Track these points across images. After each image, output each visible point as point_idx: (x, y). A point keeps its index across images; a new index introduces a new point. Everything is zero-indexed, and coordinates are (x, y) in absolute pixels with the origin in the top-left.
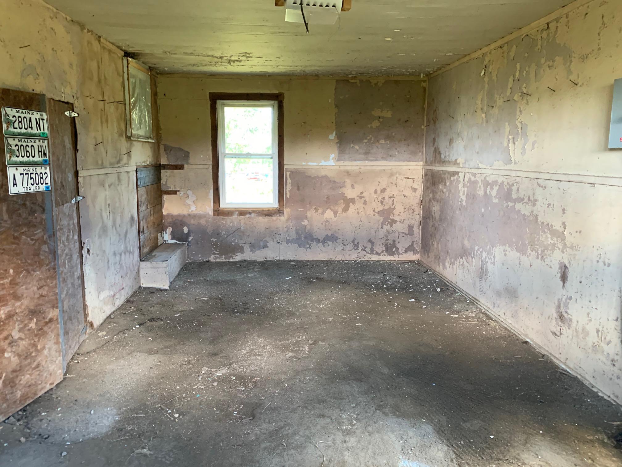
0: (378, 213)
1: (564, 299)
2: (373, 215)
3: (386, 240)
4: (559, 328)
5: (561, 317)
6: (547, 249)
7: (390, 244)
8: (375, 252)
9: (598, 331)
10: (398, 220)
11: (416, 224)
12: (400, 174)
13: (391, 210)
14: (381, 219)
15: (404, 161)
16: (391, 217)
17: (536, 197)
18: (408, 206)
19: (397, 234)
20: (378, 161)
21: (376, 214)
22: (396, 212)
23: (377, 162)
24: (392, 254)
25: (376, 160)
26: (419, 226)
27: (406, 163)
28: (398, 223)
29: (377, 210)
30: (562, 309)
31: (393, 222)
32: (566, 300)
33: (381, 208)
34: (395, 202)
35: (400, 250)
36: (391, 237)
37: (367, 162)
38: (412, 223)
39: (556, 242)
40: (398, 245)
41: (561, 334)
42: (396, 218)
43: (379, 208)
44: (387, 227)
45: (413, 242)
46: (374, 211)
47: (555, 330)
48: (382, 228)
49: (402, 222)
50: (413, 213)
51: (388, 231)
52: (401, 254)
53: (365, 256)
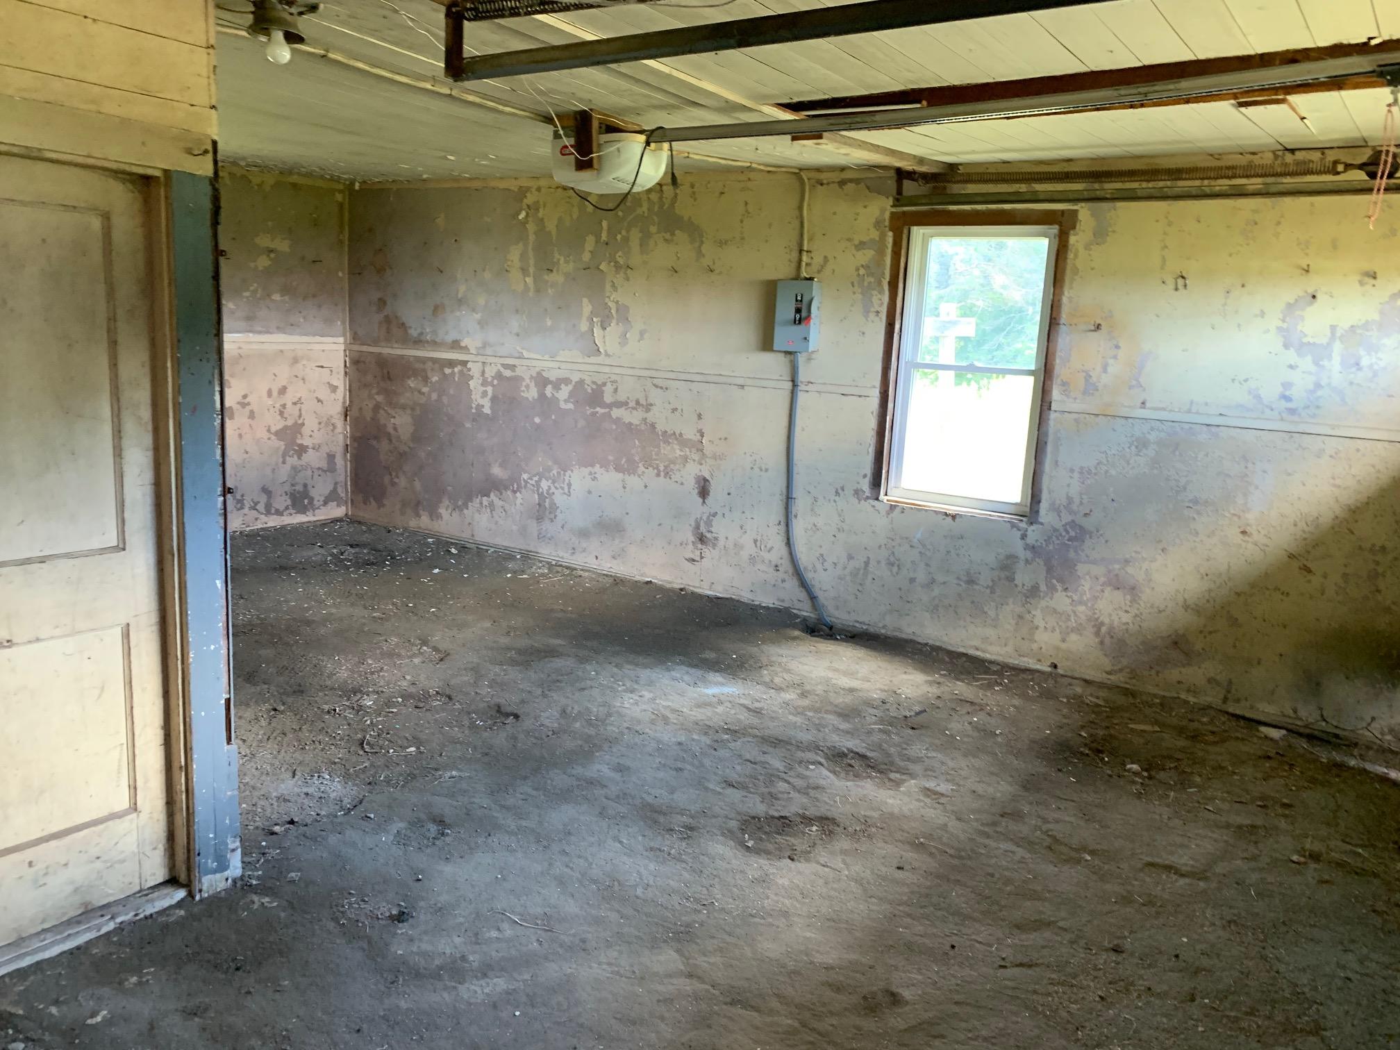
0: (277, 434)
1: (705, 518)
2: (266, 438)
3: (293, 485)
4: (698, 553)
5: (702, 539)
6: (674, 463)
7: (299, 492)
8: (273, 511)
9: (755, 541)
10: (311, 446)
11: (339, 450)
12: (309, 360)
13: (297, 428)
14: (282, 445)
15: (314, 335)
16: (299, 441)
17: (651, 401)
18: (325, 419)
19: (309, 473)
20: (271, 333)
21: (273, 437)
22: (306, 431)
23: (269, 335)
24: (303, 510)
25: (268, 332)
26: (345, 455)
27: (318, 339)
28: (310, 450)
29: (273, 429)
30: (703, 529)
31: (302, 449)
32: (708, 518)
33: (280, 426)
34: (303, 412)
35: (315, 502)
36: (300, 479)
37: (251, 335)
38: (334, 449)
39: (688, 453)
40: (313, 493)
41: (702, 558)
42: (306, 442)
43: (278, 425)
44: (292, 461)
45: (336, 484)
46: (269, 431)
47: (692, 556)
48: (284, 463)
49: (316, 448)
50: (333, 431)
51: (294, 468)
52: (318, 508)
53: (256, 519)
